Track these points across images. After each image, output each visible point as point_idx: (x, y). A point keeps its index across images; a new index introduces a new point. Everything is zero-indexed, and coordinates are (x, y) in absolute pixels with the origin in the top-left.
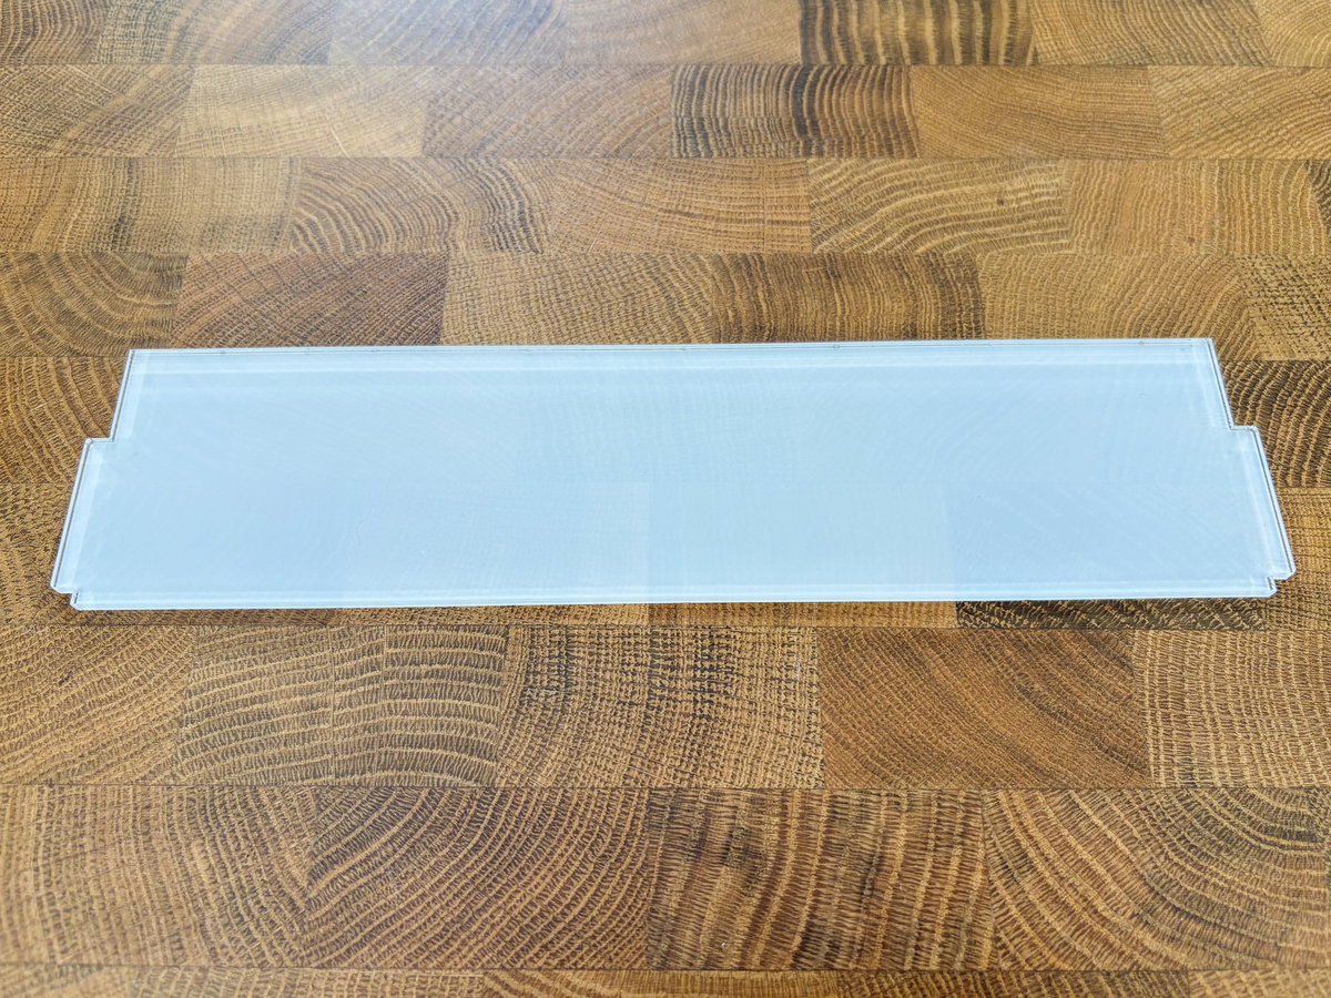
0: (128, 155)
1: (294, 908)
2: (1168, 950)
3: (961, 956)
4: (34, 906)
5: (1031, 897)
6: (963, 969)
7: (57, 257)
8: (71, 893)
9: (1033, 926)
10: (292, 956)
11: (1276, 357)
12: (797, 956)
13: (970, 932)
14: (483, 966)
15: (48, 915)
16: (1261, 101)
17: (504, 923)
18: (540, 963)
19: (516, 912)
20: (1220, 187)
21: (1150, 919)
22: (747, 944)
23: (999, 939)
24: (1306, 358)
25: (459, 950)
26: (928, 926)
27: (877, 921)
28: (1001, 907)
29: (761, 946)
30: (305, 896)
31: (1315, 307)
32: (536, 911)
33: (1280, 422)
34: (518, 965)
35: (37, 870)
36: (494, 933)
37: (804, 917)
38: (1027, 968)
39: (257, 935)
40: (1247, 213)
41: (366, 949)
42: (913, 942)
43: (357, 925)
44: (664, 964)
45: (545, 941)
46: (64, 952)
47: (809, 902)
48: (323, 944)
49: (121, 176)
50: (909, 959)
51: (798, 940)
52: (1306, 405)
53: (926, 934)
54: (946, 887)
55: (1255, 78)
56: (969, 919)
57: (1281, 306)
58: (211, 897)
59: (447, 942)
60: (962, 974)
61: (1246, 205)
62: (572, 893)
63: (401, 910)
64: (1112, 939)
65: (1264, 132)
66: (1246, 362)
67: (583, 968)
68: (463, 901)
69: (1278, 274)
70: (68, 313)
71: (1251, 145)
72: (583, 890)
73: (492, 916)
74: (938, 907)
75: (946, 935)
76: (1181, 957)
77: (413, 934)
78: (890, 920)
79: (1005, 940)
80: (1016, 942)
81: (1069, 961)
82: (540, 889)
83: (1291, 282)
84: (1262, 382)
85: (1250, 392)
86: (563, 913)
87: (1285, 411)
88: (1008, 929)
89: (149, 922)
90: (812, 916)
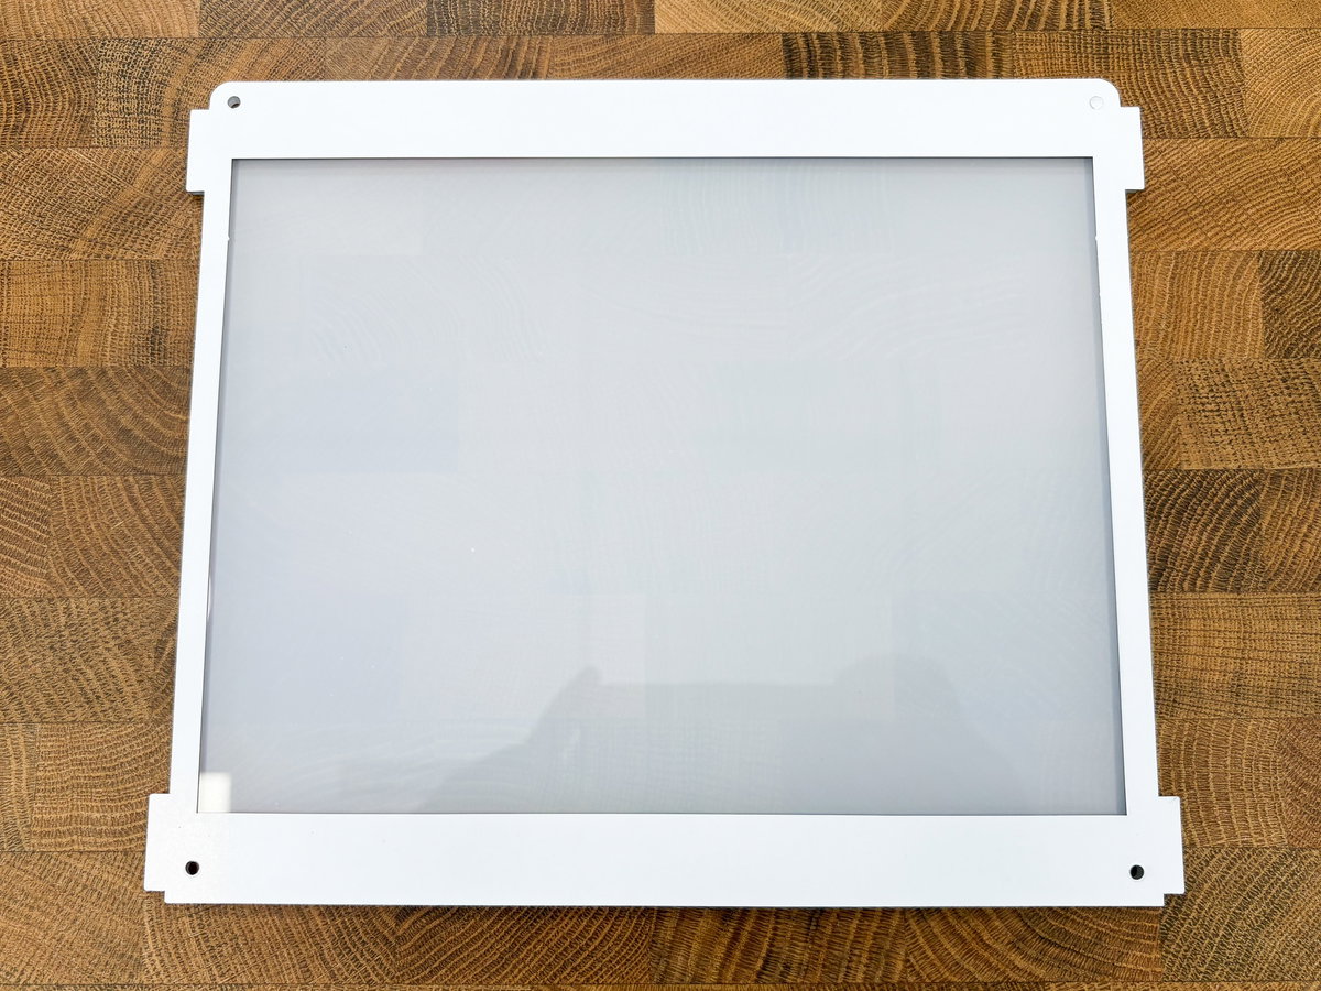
0: (149, 258)
1: (387, 942)
2: (1032, 967)
3: (880, 973)
4: (193, 942)
5: (935, 931)
6: (880, 982)
7: (104, 372)
8: (221, 933)
9: (934, 952)
10: (390, 976)
11: (1194, 467)
12: (759, 974)
13: (888, 956)
14: (529, 983)
15: (205, 949)
16: (1228, 182)
17: (544, 951)
18: (572, 980)
19: (552, 944)
20: (1172, 285)
21: (1021, 945)
22: (723, 966)
23: (909, 961)
24: (1221, 466)
25: (512, 972)
26: (857, 952)
27: (818, 949)
28: (912, 938)
29: (733, 967)
30: (394, 933)
31: (1237, 413)
32: (567, 943)
33: (1187, 531)
34: (556, 982)
35: (191, 916)
36: (536, 960)
37: (766, 946)
38: (927, 981)
39: (362, 961)
40: (1192, 312)
41: (443, 971)
42: (845, 963)
43: (435, 954)
44: (662, 980)
45: (574, 965)
46: (223, 975)
47: (769, 935)
48: (412, 968)
49: (146, 282)
50: (841, 975)
51: (760, 963)
52: (1213, 513)
53: (855, 958)
54: (873, 924)
55: (1227, 153)
56: (888, 947)
57: (1207, 414)
58: (325, 936)
59: (503, 966)
60: (879, 985)
61: (1194, 303)
62: (593, 930)
63: (467, 944)
64: (991, 960)
65: (1225, 219)
66: (1167, 472)
67: (603, 984)
68: (512, 937)
69: (1210, 380)
70: (125, 432)
71: (1209, 234)
72: (601, 927)
73: (535, 947)
74: (865, 938)
75: (870, 959)
76: (1041, 972)
77: (477, 960)
78: (828, 948)
79: (913, 961)
80: (920, 963)
81: (959, 976)
82: (569, 926)
83: (1221, 388)
84: (1178, 491)
85: (1166, 501)
86: (587, 944)
87: (1193, 520)
88: (916, 953)
89: (281, 953)
90: (771, 945)
